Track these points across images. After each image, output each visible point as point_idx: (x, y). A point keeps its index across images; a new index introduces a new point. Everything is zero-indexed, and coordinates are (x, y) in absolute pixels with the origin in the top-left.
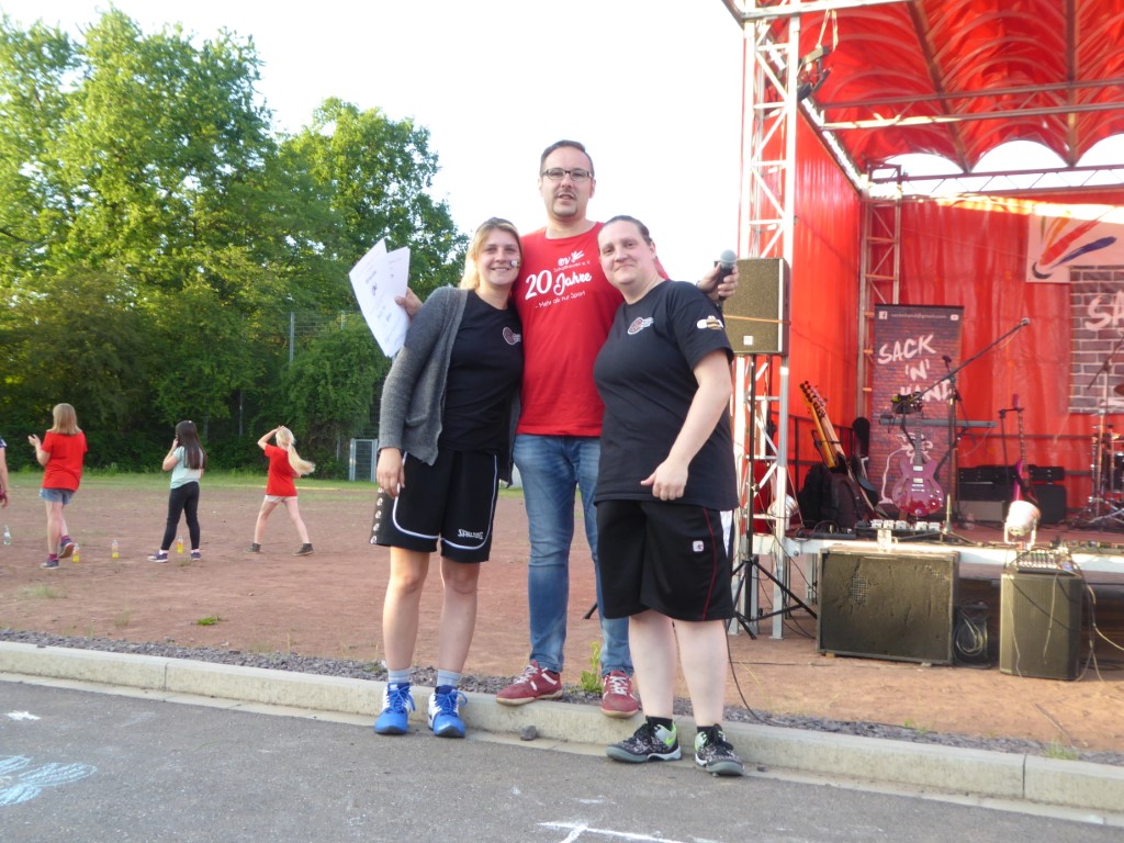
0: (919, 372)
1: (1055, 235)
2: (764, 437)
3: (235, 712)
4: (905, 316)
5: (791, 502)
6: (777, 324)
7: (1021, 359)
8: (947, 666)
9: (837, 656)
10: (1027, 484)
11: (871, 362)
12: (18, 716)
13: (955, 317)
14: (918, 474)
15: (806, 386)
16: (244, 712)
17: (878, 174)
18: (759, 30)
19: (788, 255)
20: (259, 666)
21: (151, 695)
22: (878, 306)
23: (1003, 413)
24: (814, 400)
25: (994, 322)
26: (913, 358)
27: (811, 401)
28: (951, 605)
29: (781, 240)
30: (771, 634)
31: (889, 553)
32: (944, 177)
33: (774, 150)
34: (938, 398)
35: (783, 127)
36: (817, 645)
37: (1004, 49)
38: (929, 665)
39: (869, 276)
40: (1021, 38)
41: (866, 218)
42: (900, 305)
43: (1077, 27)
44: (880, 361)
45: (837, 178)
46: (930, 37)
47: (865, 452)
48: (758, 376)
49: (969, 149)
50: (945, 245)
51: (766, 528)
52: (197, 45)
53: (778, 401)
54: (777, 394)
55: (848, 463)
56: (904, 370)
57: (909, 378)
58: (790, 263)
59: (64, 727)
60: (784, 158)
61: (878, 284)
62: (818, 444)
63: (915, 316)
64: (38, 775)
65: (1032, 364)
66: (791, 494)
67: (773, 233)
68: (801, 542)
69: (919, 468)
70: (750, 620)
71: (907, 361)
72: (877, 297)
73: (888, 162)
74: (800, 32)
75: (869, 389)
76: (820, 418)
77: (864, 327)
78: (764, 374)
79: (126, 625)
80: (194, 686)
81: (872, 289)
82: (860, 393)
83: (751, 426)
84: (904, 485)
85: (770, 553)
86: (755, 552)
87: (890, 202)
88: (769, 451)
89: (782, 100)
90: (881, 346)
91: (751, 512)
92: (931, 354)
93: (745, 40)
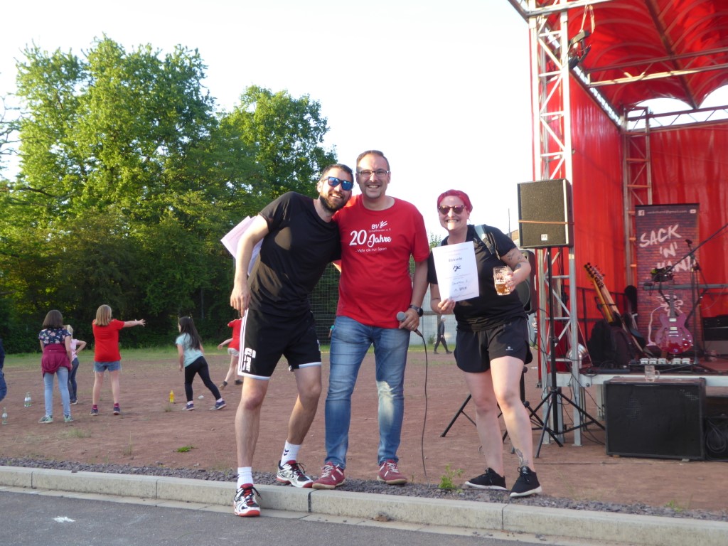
0: (671, 251)
2: (560, 302)
3: (204, 512)
4: (657, 212)
5: (581, 348)
6: (564, 225)
8: (700, 460)
9: (621, 456)
11: (635, 245)
12: (60, 519)
13: (693, 211)
14: (674, 325)
15: (589, 266)
16: (208, 512)
17: (631, 114)
18: (540, 22)
19: (569, 176)
20: (218, 480)
21: (148, 502)
22: (637, 206)
24: (595, 276)
25: (723, 213)
26: (665, 242)
27: (592, 276)
28: (701, 417)
29: (563, 166)
30: (573, 442)
31: (653, 381)
32: (679, 113)
33: (555, 104)
34: (685, 269)
35: (560, 88)
36: (605, 450)
37: (715, 21)
38: (687, 460)
39: (630, 186)
41: (625, 146)
42: (653, 205)
44: (642, 245)
45: (602, 118)
46: (661, 18)
47: (635, 311)
48: (553, 262)
49: (695, 93)
50: (683, 161)
51: (566, 368)
52: (162, 58)
53: (568, 278)
54: (568, 274)
55: (621, 319)
56: (659, 251)
57: (662, 256)
58: (571, 182)
59: (91, 526)
60: (562, 109)
61: (636, 191)
62: (600, 307)
63: (664, 212)
66: (584, 345)
67: (558, 161)
68: (591, 377)
69: (673, 320)
70: (557, 433)
71: (660, 244)
72: (636, 200)
73: (638, 106)
74: (567, 22)
76: (600, 288)
77: (628, 222)
78: (557, 259)
79: (130, 454)
80: (176, 496)
81: (632, 195)
82: (628, 269)
83: (550, 298)
84: (663, 332)
85: (569, 386)
86: (558, 385)
87: (641, 132)
88: (564, 314)
89: (558, 70)
90: (641, 235)
91: (553, 357)
92: (678, 238)
93: (530, 30)
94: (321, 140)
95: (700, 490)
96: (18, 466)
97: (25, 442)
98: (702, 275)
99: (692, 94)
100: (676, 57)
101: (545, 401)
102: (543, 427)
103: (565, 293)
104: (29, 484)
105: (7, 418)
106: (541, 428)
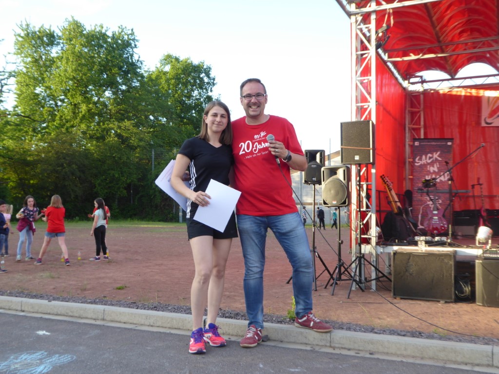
0: (434, 168)
1: (495, 104)
2: (365, 201)
3: (135, 330)
4: (427, 143)
6: (370, 150)
7: (481, 161)
8: (452, 302)
9: (401, 299)
10: (485, 218)
11: (412, 164)
12: (41, 333)
13: (449, 143)
14: (435, 215)
15: (383, 177)
16: (138, 330)
17: (412, 80)
18: (357, 19)
19: (374, 119)
20: (145, 309)
21: (98, 323)
22: (414, 140)
23: (473, 186)
24: (387, 183)
25: (468, 145)
26: (431, 162)
27: (385, 183)
28: (453, 275)
29: (370, 113)
30: (371, 289)
31: (424, 251)
32: (443, 80)
33: (366, 72)
34: (444, 180)
35: (369, 62)
36: (392, 294)
37: (468, 22)
38: (444, 302)
39: (410, 126)
40: (476, 17)
41: (407, 100)
42: (424, 139)
44: (416, 164)
45: (393, 81)
46: (434, 18)
47: (411, 205)
48: (361, 174)
49: (453, 67)
50: (444, 112)
51: (367, 241)
52: (109, 34)
53: (371, 184)
56: (427, 168)
57: (429, 171)
58: (375, 122)
59: (61, 338)
60: (370, 76)
61: (414, 129)
62: (389, 203)
63: (431, 143)
64: (51, 360)
65: (487, 163)
66: (378, 227)
67: (366, 109)
68: (383, 247)
69: (435, 212)
70: (361, 283)
71: (428, 164)
72: (414, 136)
73: (416, 75)
74: (375, 19)
75: (411, 177)
76: (390, 191)
77: (408, 149)
78: (364, 172)
79: (85, 290)
80: (117, 319)
81: (411, 133)
82: (407, 179)
83: (359, 195)
84: (429, 220)
85: (370, 252)
87: (418, 92)
88: (367, 207)
89: (369, 50)
90: (417, 157)
91: (360, 235)
92: (439, 160)
93: (351, 24)
94: (211, 91)
96: (12, 296)
100: (442, 44)
101: (353, 262)
102: (352, 279)
103: (369, 194)
104: (19, 308)
106: (350, 280)
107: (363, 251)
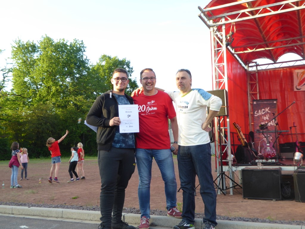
0: (267, 118)
1: (301, 78)
2: (224, 138)
3: (81, 223)
4: (261, 102)
5: (232, 156)
6: (225, 107)
7: (295, 112)
8: (280, 200)
9: (249, 199)
10: (299, 147)
11: (253, 115)
12: (23, 227)
13: (275, 102)
14: (268, 146)
15: (235, 124)
16: (83, 223)
17: (250, 65)
18: (214, 29)
19: (227, 88)
21: (59, 219)
22: (253, 100)
23: (291, 128)
24: (237, 127)
25: (286, 103)
27: (236, 128)
28: (280, 183)
29: (224, 85)
30: (230, 194)
31: (261, 169)
32: (269, 64)
33: (221, 60)
34: (272, 125)
35: (222, 54)
36: (242, 196)
37: (282, 29)
38: (275, 200)
39: (250, 92)
40: (286, 26)
41: (248, 77)
42: (259, 100)
43: (301, 22)
44: (255, 116)
45: (239, 66)
46: (261, 27)
47: (253, 141)
48: (221, 122)
49: (275, 56)
50: (271, 83)
51: (226, 164)
52: (68, 44)
53: (227, 128)
54: (227, 127)
55: (248, 144)
56: (262, 118)
58: (227, 90)
60: (224, 62)
61: (253, 94)
62: (239, 140)
63: (264, 102)
65: (298, 113)
66: (233, 154)
67: (222, 83)
68: (236, 167)
70: (223, 190)
71: (263, 115)
72: (253, 98)
73: (253, 61)
74: (225, 29)
75: (253, 123)
76: (239, 132)
77: (250, 107)
78: (222, 121)
79: (53, 200)
80: (70, 216)
81: (251, 96)
82: (250, 125)
83: (220, 136)
84: (264, 150)
85: (228, 171)
86: (223, 171)
87: (254, 72)
88: (225, 142)
89: (222, 47)
90: (255, 111)
91: (221, 160)
92: (270, 113)
93: (211, 32)
95: (280, 212)
96: (7, 205)
97: (11, 195)
98: (279, 127)
99: (274, 56)
100: (267, 42)
101: (218, 177)
102: (218, 187)
103: (226, 135)
104: (11, 212)
105: (4, 186)
107: (224, 170)
